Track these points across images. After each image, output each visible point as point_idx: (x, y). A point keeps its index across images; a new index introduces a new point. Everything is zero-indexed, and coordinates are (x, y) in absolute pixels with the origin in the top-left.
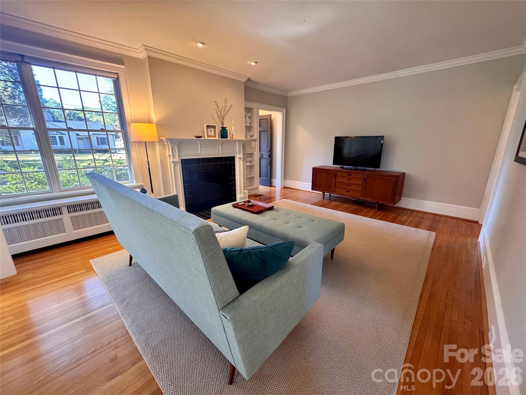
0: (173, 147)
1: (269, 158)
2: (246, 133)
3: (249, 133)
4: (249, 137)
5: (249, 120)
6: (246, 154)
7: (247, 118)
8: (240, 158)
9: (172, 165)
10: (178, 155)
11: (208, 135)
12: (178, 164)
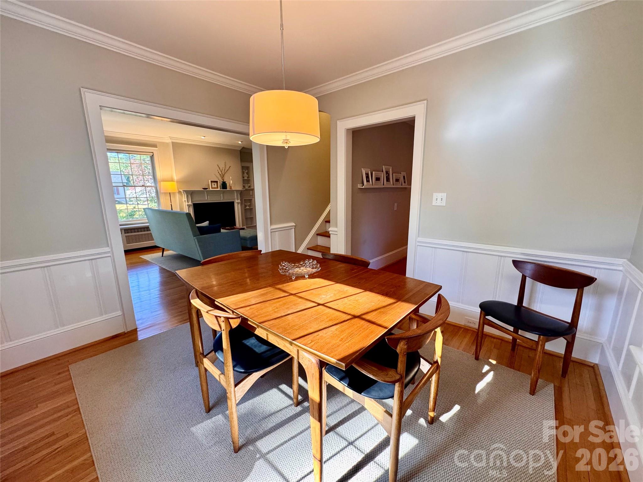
0: (188, 195)
2: (244, 185)
3: (246, 185)
4: (247, 188)
5: (247, 175)
6: (244, 200)
7: (245, 174)
8: (238, 203)
9: (187, 207)
10: (191, 200)
11: (213, 187)
12: (191, 206)
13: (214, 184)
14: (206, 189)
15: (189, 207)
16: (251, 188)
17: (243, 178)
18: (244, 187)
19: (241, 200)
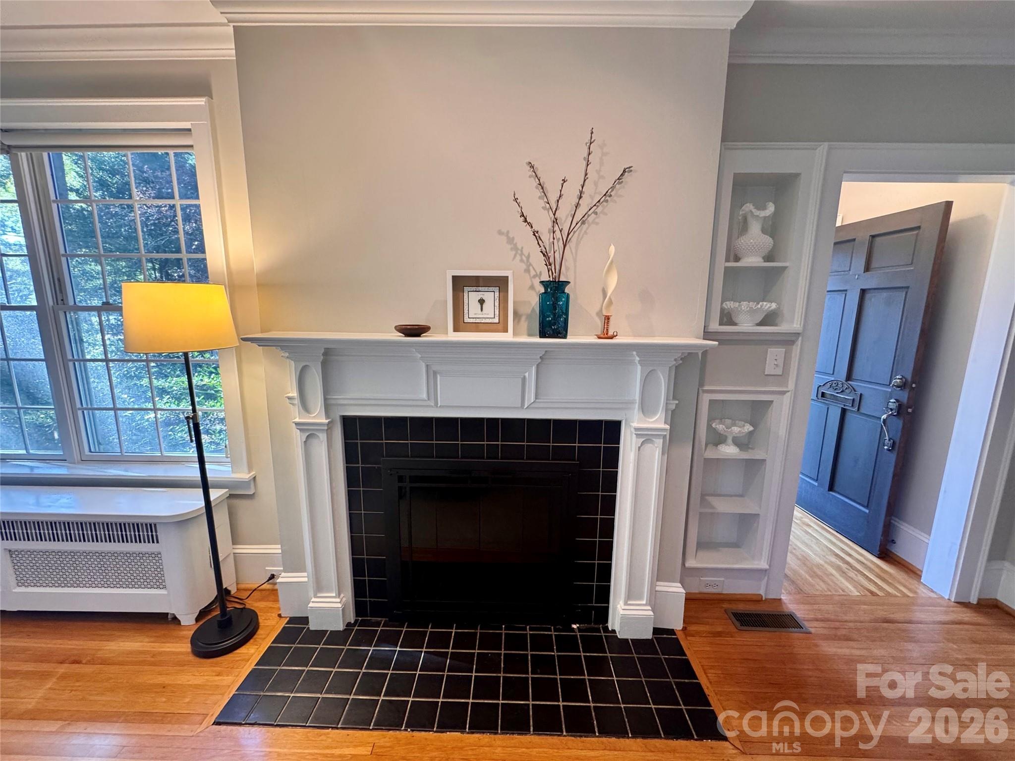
0: (305, 369)
1: (899, 423)
2: (729, 305)
3: (745, 305)
4: (746, 325)
5: (768, 241)
6: (712, 402)
7: (755, 229)
8: (646, 437)
9: (298, 437)
10: (325, 399)
11: (467, 320)
12: (323, 437)
13: (482, 302)
14: (418, 335)
15: (308, 437)
16: (784, 327)
17: (734, 255)
18: (727, 318)
19: (673, 417)
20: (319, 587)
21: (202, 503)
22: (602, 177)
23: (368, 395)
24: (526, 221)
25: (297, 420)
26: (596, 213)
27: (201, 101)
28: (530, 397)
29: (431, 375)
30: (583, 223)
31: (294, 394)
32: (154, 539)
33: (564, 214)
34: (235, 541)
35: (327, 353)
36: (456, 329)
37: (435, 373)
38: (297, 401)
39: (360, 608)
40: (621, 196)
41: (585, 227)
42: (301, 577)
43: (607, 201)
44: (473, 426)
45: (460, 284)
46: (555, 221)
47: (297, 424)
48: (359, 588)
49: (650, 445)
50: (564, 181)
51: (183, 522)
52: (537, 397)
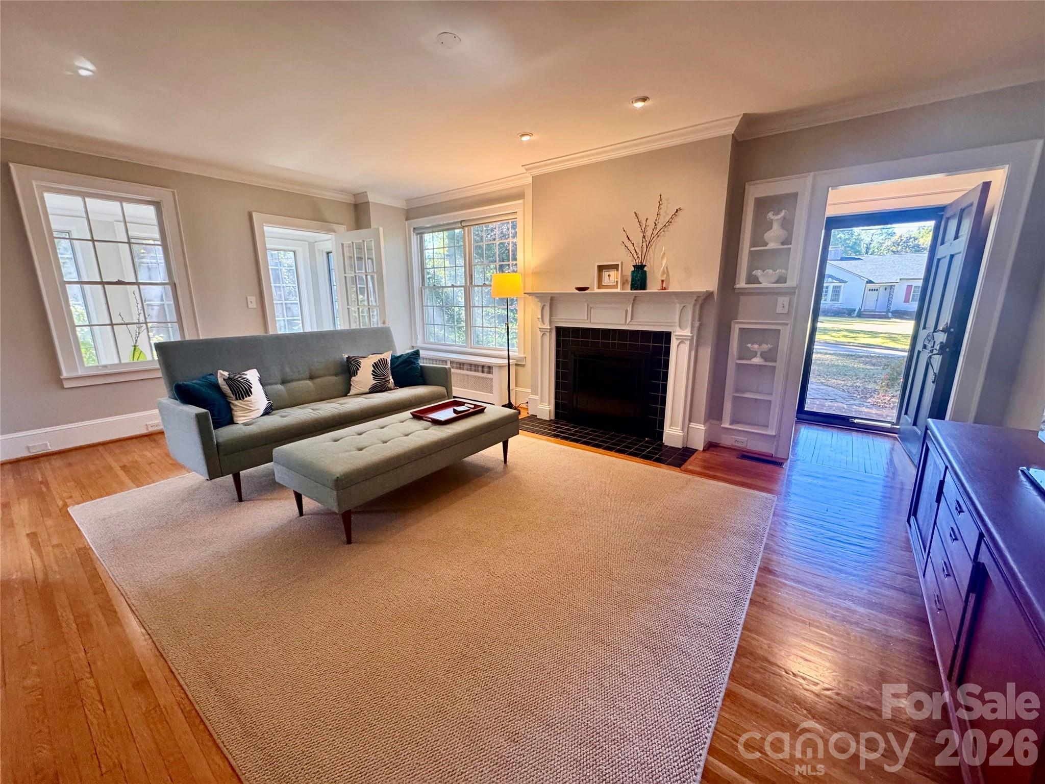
0: (544, 305)
3: (769, 272)
4: (766, 283)
5: (783, 233)
7: (775, 226)
8: (682, 340)
9: (540, 334)
10: (550, 319)
11: (603, 284)
12: (548, 334)
13: (609, 276)
14: (585, 290)
15: (543, 334)
16: (788, 284)
20: (542, 401)
21: (507, 362)
22: (668, 214)
23: (564, 318)
24: (629, 239)
25: (540, 327)
26: (664, 231)
27: (521, 201)
28: (629, 320)
29: (590, 309)
30: (658, 236)
31: (540, 317)
32: (491, 373)
33: (648, 234)
34: (516, 385)
35: (552, 299)
36: (599, 288)
37: (591, 308)
38: (540, 320)
39: (557, 414)
40: (676, 222)
41: (659, 238)
42: (537, 397)
43: (669, 225)
44: (606, 333)
45: (601, 268)
46: (644, 237)
47: (540, 328)
48: (557, 405)
49: (684, 344)
50: (647, 219)
51: (500, 367)
52: (632, 319)
